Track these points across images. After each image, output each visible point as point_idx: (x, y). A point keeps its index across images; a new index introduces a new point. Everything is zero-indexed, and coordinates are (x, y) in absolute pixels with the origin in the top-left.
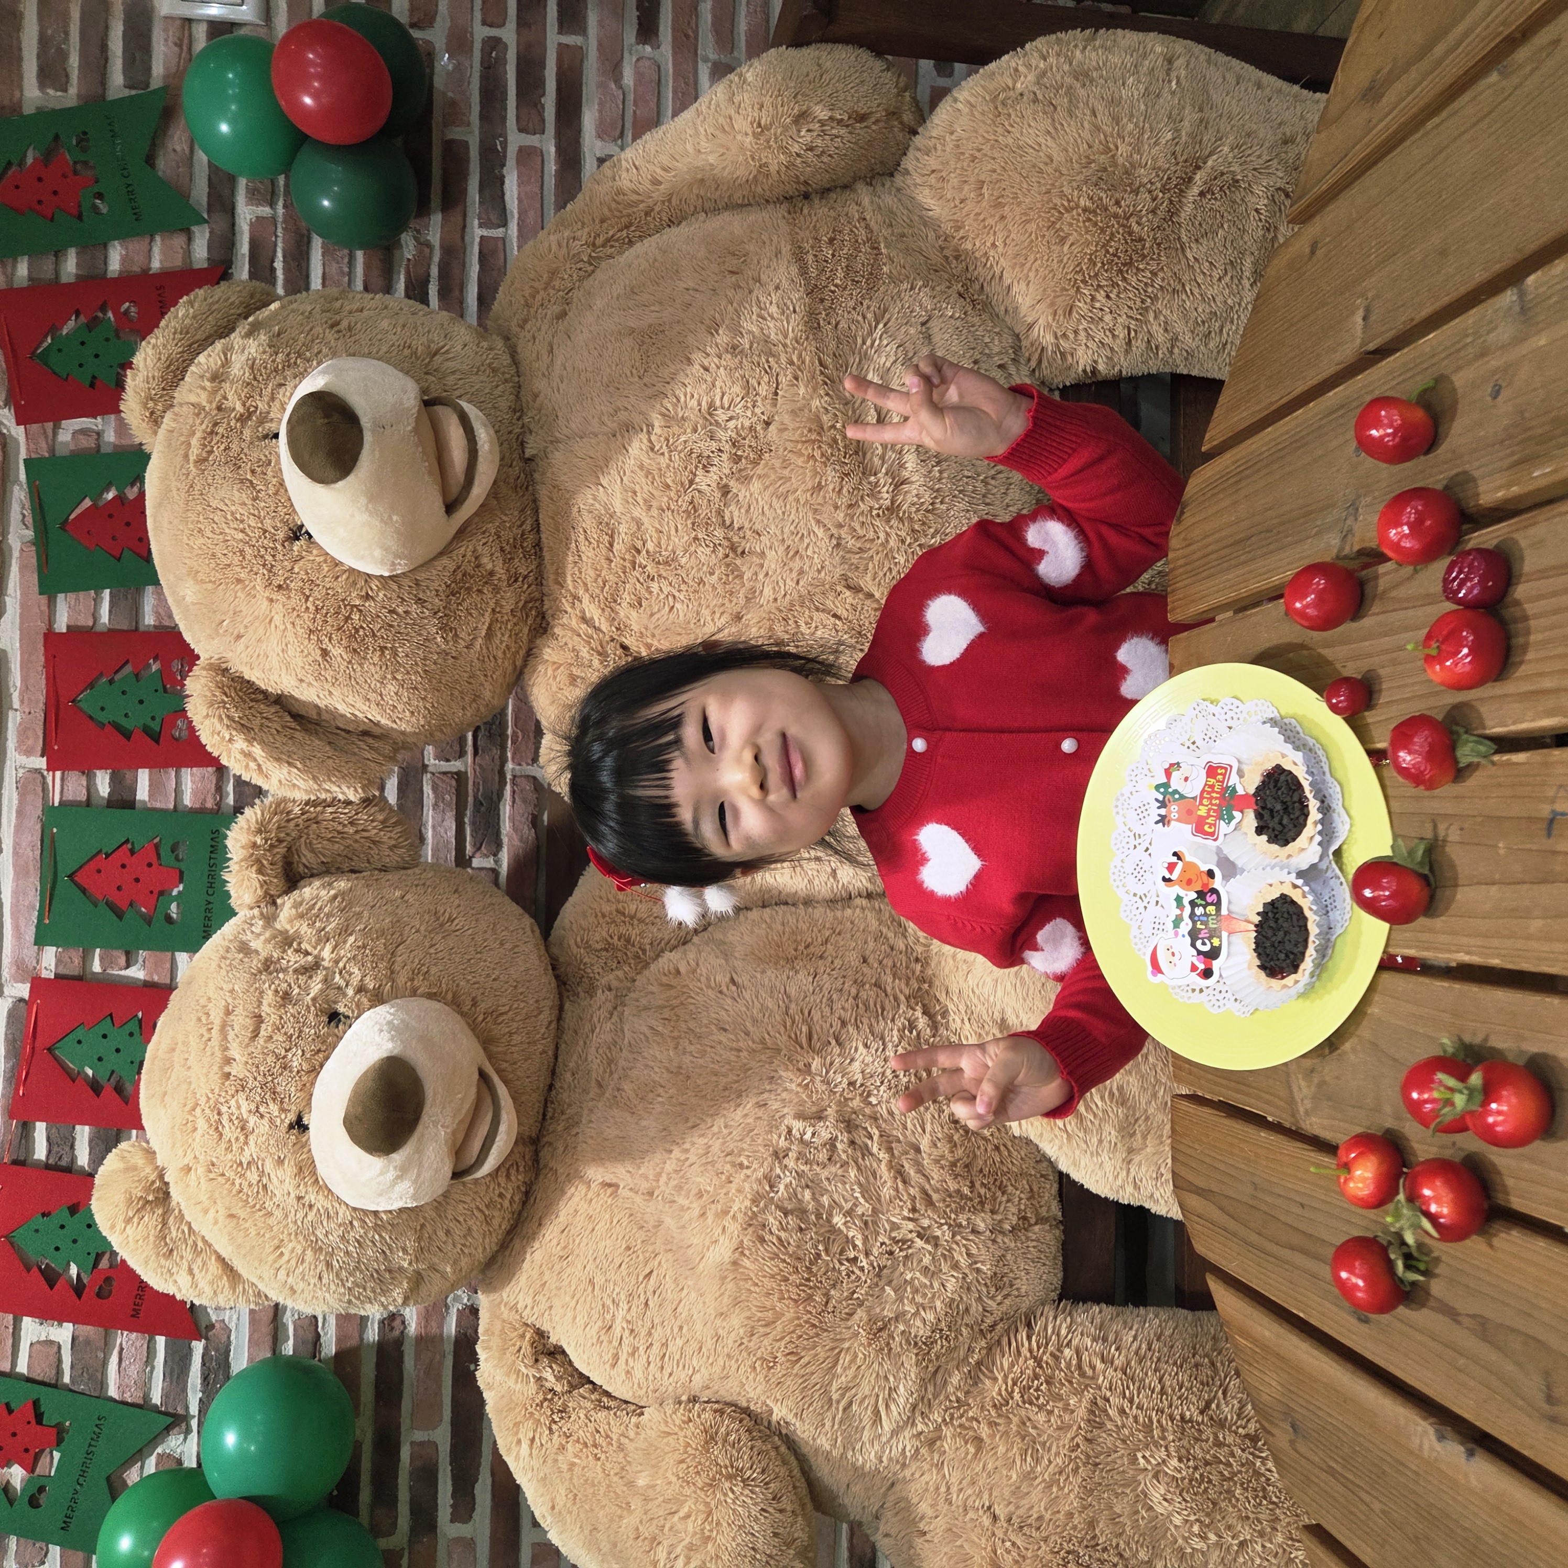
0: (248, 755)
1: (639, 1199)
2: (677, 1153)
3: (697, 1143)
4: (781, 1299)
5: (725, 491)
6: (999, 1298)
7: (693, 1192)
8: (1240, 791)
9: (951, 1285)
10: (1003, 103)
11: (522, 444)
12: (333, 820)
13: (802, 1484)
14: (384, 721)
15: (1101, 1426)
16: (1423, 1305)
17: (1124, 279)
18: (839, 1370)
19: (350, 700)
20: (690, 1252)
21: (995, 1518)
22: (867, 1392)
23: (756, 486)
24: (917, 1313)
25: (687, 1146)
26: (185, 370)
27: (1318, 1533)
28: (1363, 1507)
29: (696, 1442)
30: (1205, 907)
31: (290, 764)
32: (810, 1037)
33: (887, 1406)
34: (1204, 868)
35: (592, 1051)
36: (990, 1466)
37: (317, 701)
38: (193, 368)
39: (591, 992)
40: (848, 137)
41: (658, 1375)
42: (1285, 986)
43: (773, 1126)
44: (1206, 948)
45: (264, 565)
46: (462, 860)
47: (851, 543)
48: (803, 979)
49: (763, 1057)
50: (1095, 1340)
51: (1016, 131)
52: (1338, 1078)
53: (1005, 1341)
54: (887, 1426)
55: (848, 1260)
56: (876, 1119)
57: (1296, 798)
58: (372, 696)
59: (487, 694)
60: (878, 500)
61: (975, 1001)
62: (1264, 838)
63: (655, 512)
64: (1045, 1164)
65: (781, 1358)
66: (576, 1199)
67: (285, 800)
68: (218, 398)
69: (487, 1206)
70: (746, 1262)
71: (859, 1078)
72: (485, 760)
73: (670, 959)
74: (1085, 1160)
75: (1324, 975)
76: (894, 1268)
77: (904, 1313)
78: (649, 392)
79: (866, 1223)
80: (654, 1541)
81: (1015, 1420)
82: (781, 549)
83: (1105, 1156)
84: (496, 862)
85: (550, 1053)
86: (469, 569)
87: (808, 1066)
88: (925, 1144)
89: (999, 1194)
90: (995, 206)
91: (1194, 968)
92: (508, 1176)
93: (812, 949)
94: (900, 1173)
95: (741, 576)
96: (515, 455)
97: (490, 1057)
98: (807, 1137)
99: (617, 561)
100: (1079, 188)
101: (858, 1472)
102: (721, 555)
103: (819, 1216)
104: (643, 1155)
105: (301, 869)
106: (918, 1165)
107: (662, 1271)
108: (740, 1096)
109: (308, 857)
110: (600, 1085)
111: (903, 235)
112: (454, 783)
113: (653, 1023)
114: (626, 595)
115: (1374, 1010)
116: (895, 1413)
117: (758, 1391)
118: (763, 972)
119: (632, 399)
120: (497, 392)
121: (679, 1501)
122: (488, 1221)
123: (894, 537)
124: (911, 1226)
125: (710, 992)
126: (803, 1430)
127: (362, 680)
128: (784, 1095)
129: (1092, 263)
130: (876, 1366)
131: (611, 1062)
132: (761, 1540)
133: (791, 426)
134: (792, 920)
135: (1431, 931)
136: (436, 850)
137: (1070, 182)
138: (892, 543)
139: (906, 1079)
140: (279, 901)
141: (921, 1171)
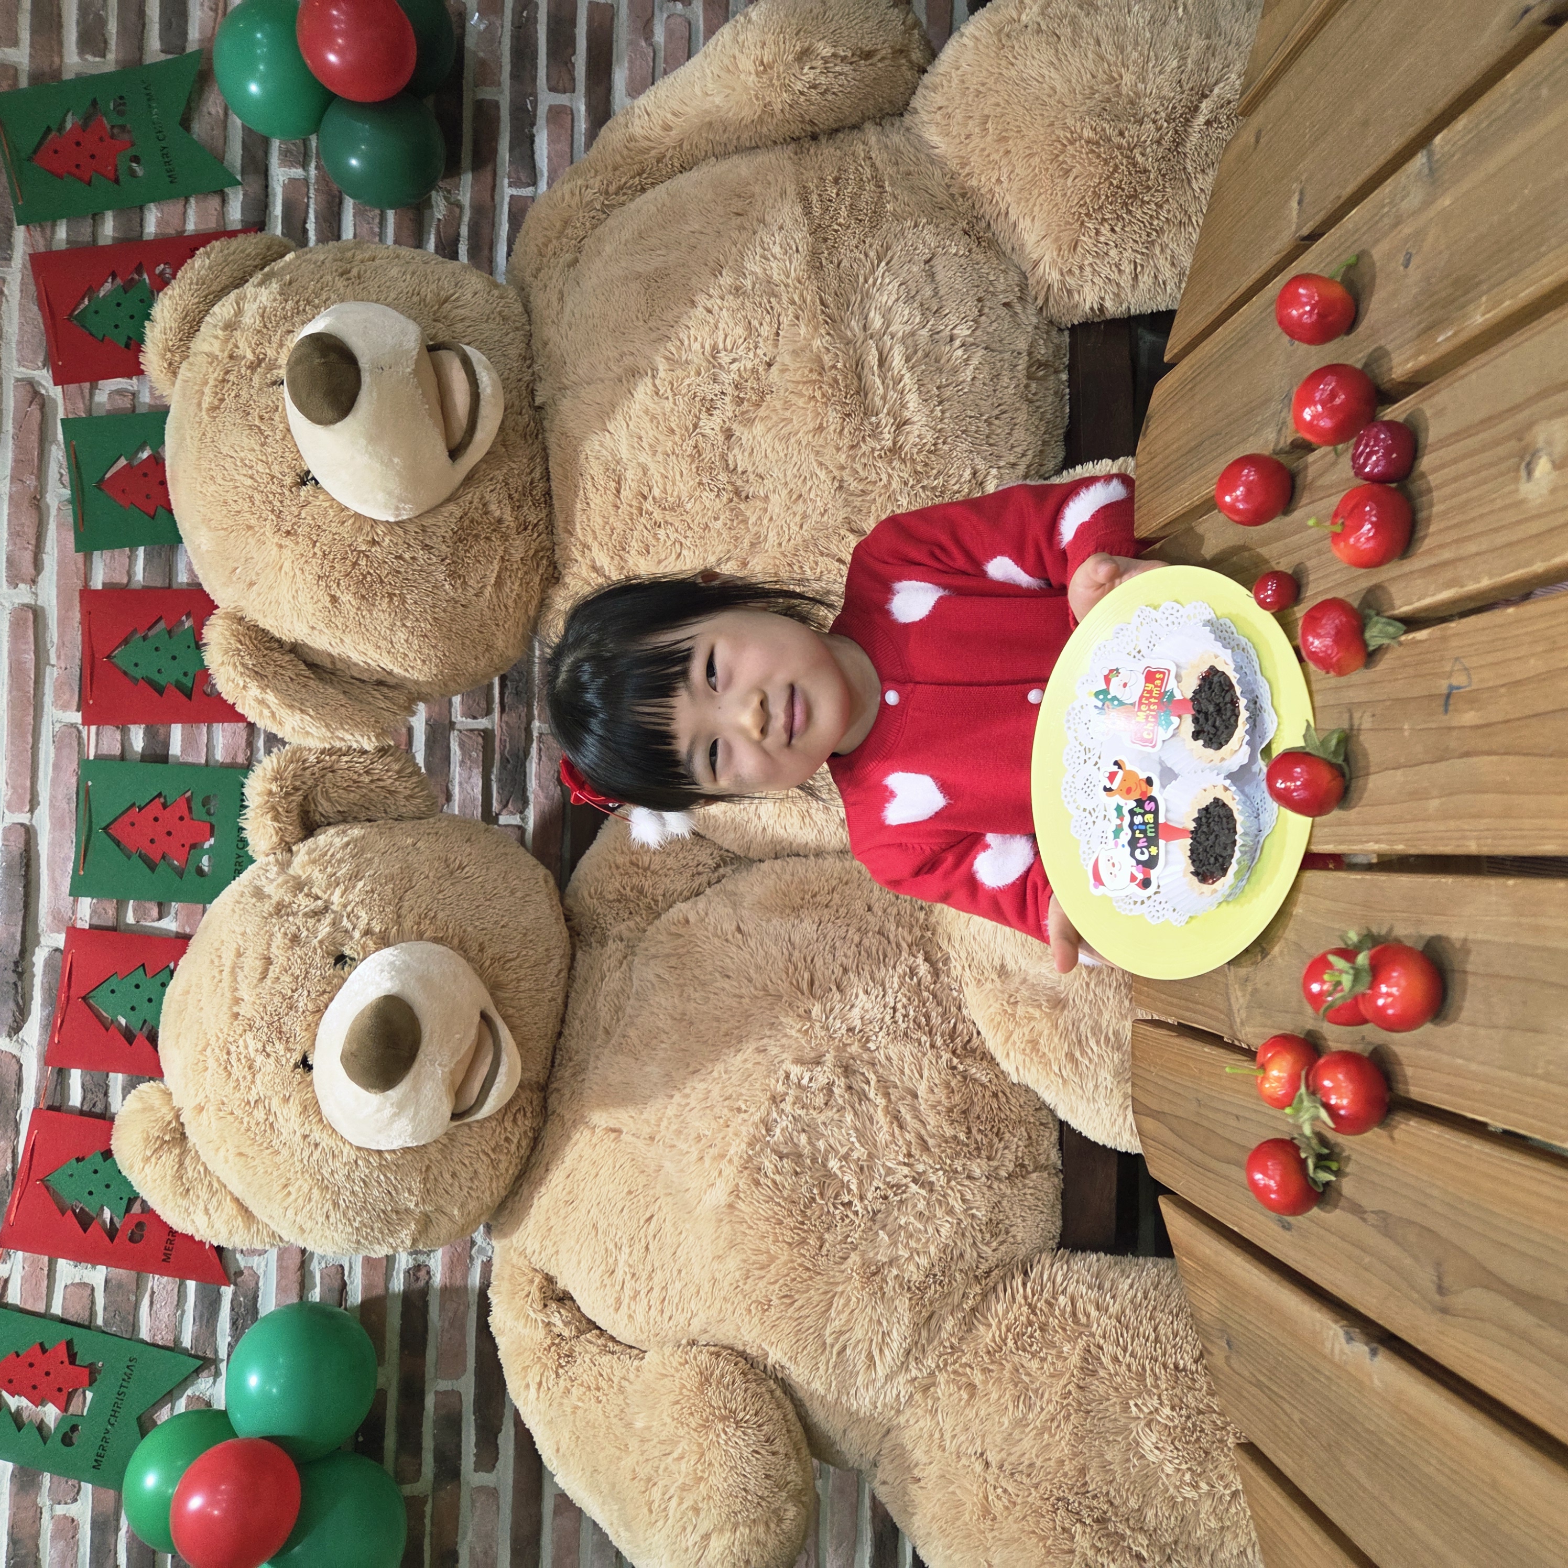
0: (262, 702)
1: (640, 1144)
2: (678, 1097)
3: (697, 1087)
4: (776, 1241)
5: (729, 434)
6: (994, 1244)
7: (694, 1135)
8: (1178, 696)
9: (945, 1230)
10: (1008, 36)
11: (532, 392)
12: (348, 769)
13: (797, 1428)
14: (397, 670)
15: (1094, 1373)
16: (1336, 1206)
17: (1129, 212)
18: (833, 1313)
19: (361, 648)
20: (688, 1195)
21: (987, 1465)
22: (860, 1336)
23: (759, 428)
24: (911, 1258)
25: (687, 1091)
26: (200, 321)
27: (1251, 1450)
28: (1286, 1419)
29: (692, 1382)
30: (1143, 815)
31: (302, 711)
32: (812, 983)
33: (881, 1350)
34: (1143, 776)
35: (601, 999)
36: (982, 1413)
37: (330, 650)
38: (208, 318)
39: (603, 943)
40: (851, 74)
41: (659, 1319)
42: (1215, 891)
43: (771, 1071)
44: (1145, 857)
45: (273, 511)
46: (489, 817)
47: (854, 485)
48: (808, 927)
49: (764, 1004)
50: (1090, 1287)
51: (1019, 64)
52: (1267, 984)
53: (1000, 1287)
54: (881, 1371)
55: (843, 1204)
56: (874, 1065)
57: (1228, 699)
58: (382, 643)
59: (500, 644)
60: (880, 440)
61: (976, 948)
62: (1201, 742)
63: (660, 457)
64: (1044, 1112)
65: (775, 1301)
66: (581, 1145)
67: (300, 749)
68: (230, 346)
69: (493, 1150)
70: (741, 1205)
71: (858, 1024)
72: (512, 717)
73: (681, 909)
74: (1082, 1106)
75: (1253, 879)
76: (889, 1213)
77: (897, 1258)
78: (654, 335)
79: (862, 1168)
80: (650, 1482)
81: (1008, 1366)
82: (784, 493)
83: (1101, 1103)
84: (523, 819)
85: (559, 1001)
86: (477, 516)
87: (808, 1012)
88: (922, 1090)
89: (996, 1140)
90: (999, 141)
91: (1133, 878)
92: (515, 1121)
93: (818, 898)
94: (897, 1118)
95: (745, 521)
96: (525, 403)
97: (497, 1002)
98: (805, 1082)
99: (624, 508)
100: (1082, 119)
101: (854, 1418)
102: (725, 500)
103: (814, 1160)
104: (645, 1100)
105: (317, 817)
106: (915, 1110)
107: (661, 1215)
108: (740, 1042)
109: (324, 806)
110: (607, 1032)
111: (909, 173)
112: (480, 740)
113: (660, 971)
114: (634, 543)
115: (1298, 910)
116: (889, 1358)
117: (754, 1333)
118: (769, 920)
119: (638, 344)
120: (507, 340)
121: (673, 1441)
122: (494, 1164)
123: (896, 478)
124: (906, 1170)
125: (716, 940)
126: (798, 1374)
127: (371, 627)
128: (784, 1041)
129: (1096, 195)
130: (869, 1309)
131: (618, 1009)
132: (753, 1481)
133: (792, 367)
134: (801, 870)
135: (1347, 824)
136: (463, 806)
137: (1073, 113)
138: (895, 485)
139: (904, 1026)
140: (294, 848)
141: (917, 1117)
